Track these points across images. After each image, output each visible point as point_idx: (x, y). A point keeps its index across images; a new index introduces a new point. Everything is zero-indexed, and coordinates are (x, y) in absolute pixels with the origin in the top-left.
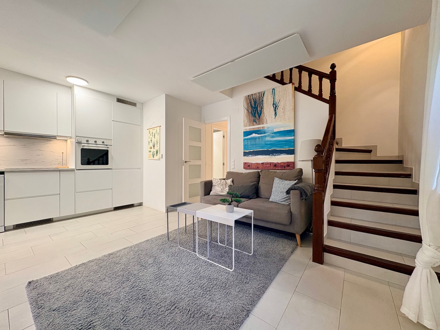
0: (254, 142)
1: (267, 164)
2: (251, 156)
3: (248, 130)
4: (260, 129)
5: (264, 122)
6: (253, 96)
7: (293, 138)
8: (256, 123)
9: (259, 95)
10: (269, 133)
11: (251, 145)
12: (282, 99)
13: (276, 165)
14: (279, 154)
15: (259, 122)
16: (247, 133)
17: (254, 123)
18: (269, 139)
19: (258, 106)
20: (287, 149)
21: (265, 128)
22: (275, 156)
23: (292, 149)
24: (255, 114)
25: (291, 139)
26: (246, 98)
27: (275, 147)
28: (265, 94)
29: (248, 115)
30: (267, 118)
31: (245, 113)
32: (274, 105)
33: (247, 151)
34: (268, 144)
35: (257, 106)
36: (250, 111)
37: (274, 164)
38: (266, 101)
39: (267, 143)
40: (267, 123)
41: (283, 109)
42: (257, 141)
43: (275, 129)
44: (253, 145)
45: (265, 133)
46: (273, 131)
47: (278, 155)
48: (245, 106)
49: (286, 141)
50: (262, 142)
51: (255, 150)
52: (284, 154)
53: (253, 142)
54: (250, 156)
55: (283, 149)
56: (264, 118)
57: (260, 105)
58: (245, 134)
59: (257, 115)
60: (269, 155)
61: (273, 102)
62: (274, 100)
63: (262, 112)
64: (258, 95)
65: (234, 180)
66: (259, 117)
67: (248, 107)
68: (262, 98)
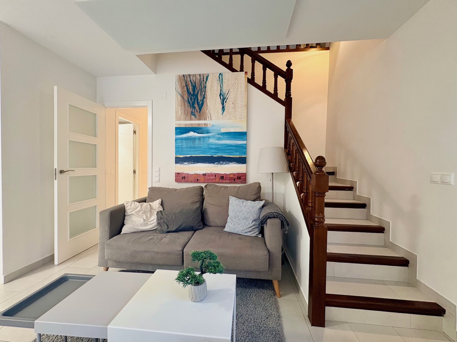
0: (192, 143)
1: (211, 175)
2: (187, 163)
3: (182, 126)
4: (200, 126)
5: (208, 117)
6: (191, 78)
7: (244, 142)
8: (196, 117)
9: (201, 78)
10: (214, 134)
11: (187, 148)
12: (232, 90)
13: (223, 177)
14: (228, 162)
15: (200, 116)
16: (180, 130)
17: (193, 117)
18: (214, 142)
19: (198, 93)
20: (237, 157)
21: (209, 126)
22: (222, 165)
23: (244, 156)
24: (193, 103)
25: (243, 144)
26: (180, 78)
27: (223, 153)
28: (209, 78)
29: (183, 103)
30: (212, 113)
31: (178, 100)
32: (221, 96)
33: (182, 156)
34: (212, 149)
35: (196, 92)
36: (186, 99)
37: (221, 176)
38: (211, 88)
39: (211, 146)
40: (211, 119)
41: (233, 103)
42: (196, 143)
43: (222, 129)
44: (191, 148)
45: (208, 133)
46: (220, 132)
47: (225, 164)
48: (178, 89)
49: (237, 146)
50: (203, 145)
51: (193, 156)
52: (234, 162)
53: (190, 144)
54: (185, 163)
55: (233, 157)
56: (208, 111)
57: (201, 92)
58: (178, 131)
59: (196, 106)
60: (214, 163)
61: (220, 91)
62: (222, 89)
63: (204, 102)
64: (198, 77)
65: (163, 201)
66: (200, 109)
67: (183, 92)
68: (204, 82)
